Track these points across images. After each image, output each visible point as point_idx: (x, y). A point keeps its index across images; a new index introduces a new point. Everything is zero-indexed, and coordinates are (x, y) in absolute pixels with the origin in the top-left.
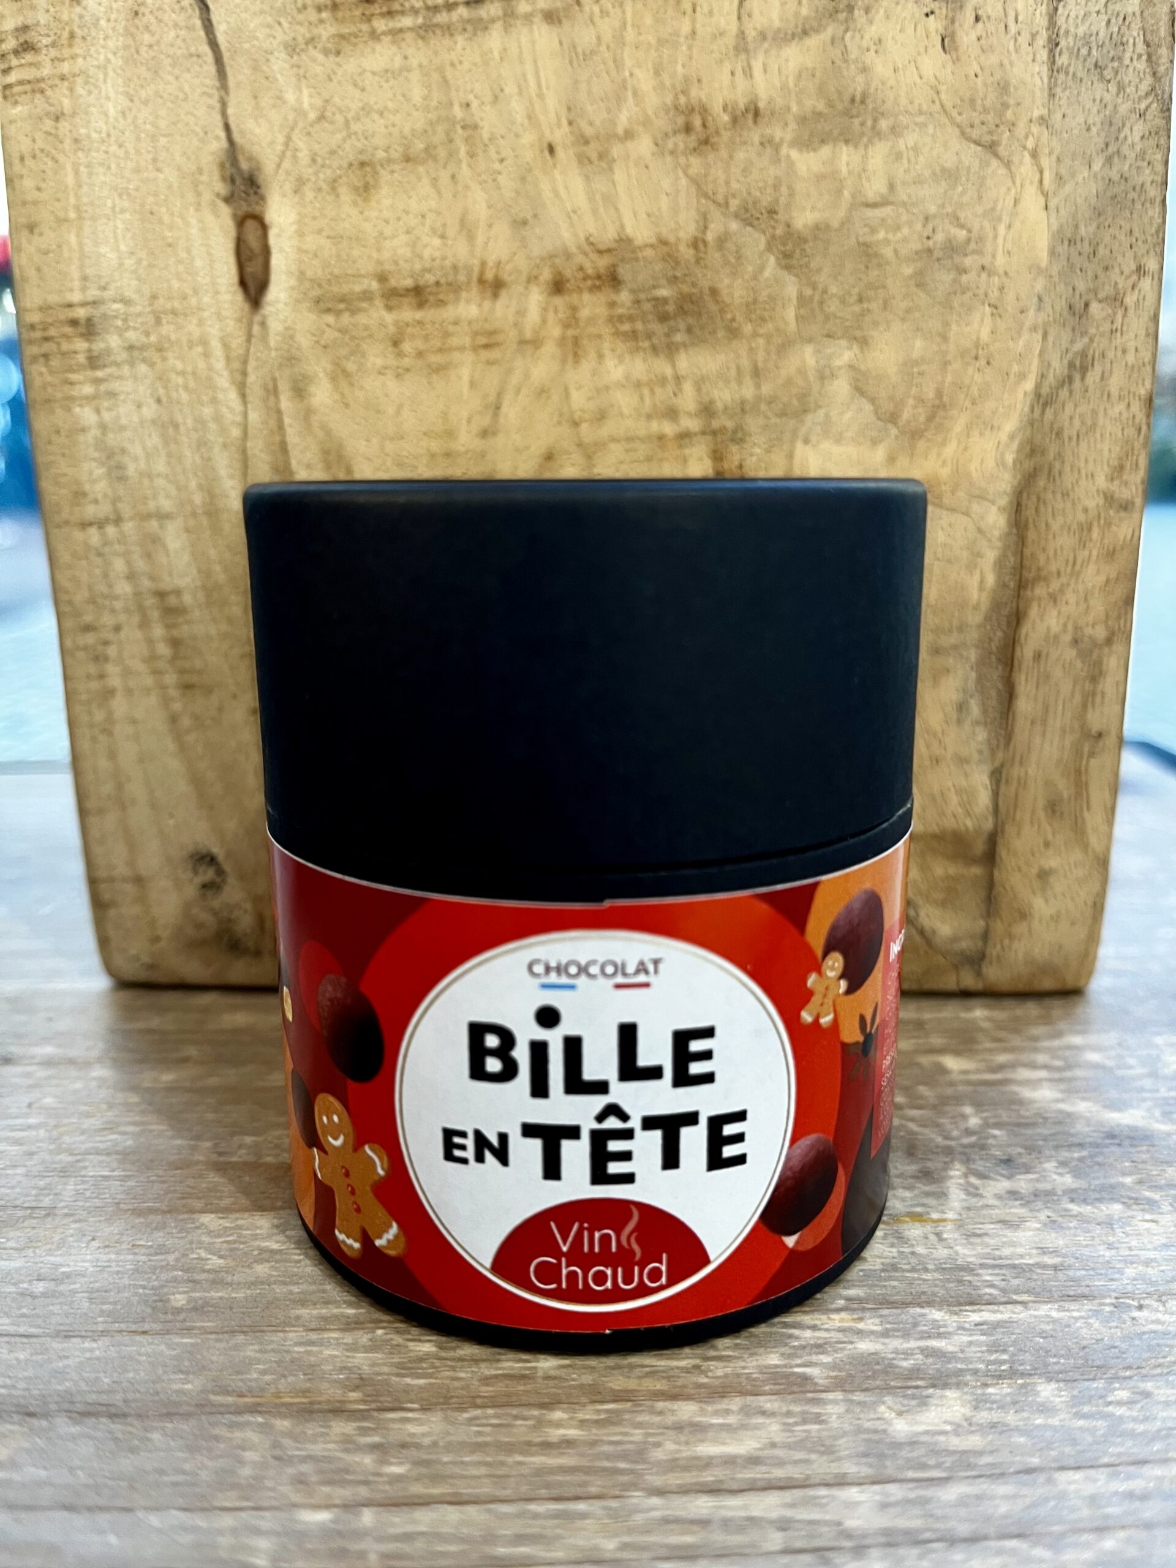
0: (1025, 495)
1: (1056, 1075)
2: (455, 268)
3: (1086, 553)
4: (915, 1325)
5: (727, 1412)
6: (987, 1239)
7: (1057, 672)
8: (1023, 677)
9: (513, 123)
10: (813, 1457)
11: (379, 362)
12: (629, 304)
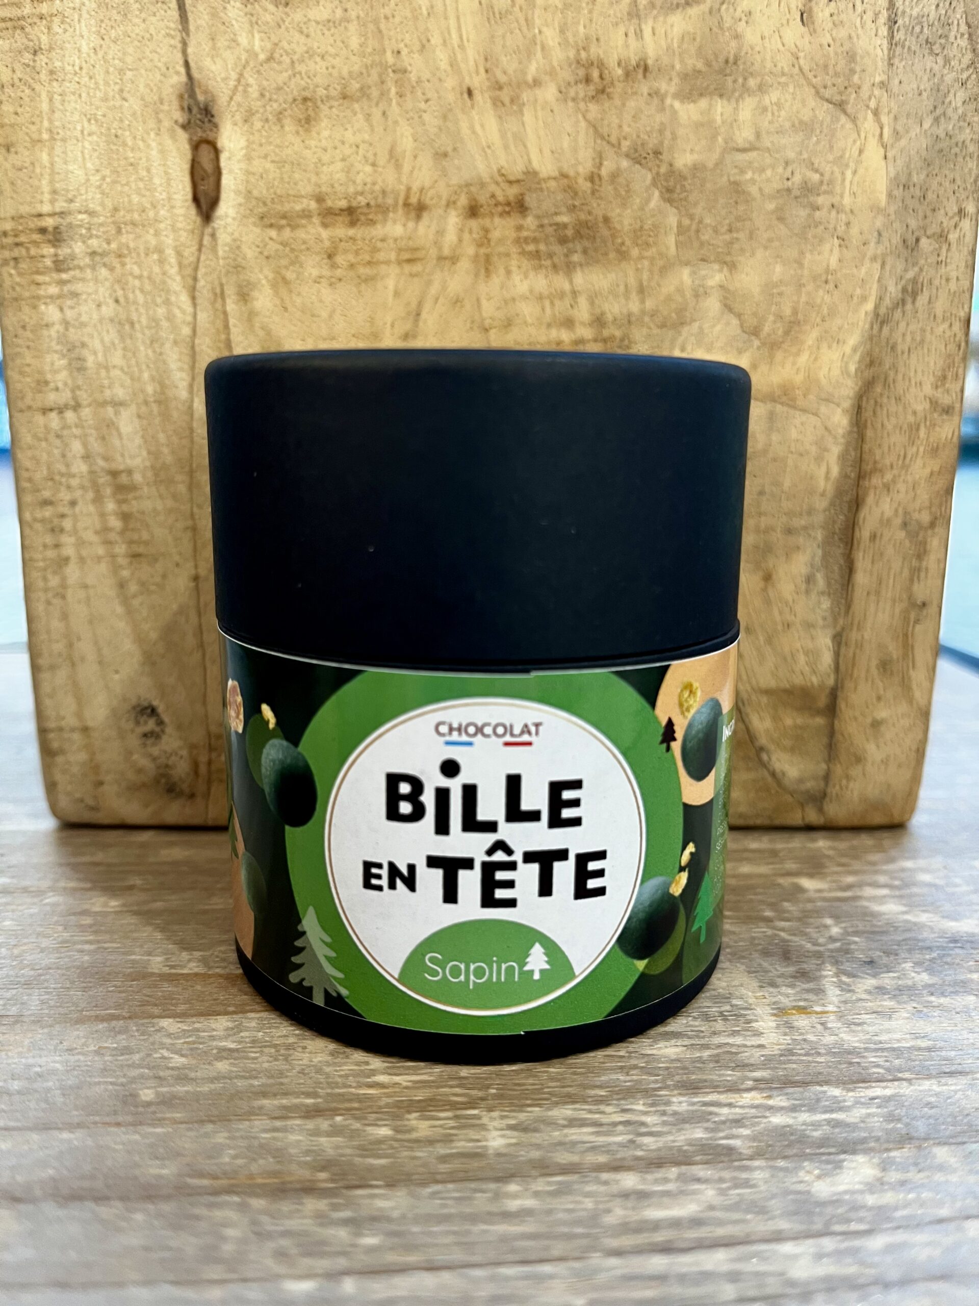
0: (865, 399)
1: (897, 893)
2: (384, 192)
3: (914, 449)
4: (818, 1100)
5: (666, 1180)
6: (865, 1027)
7: (890, 551)
8: (861, 554)
9: (438, 69)
10: (749, 1217)
11: (315, 272)
12: (533, 227)
